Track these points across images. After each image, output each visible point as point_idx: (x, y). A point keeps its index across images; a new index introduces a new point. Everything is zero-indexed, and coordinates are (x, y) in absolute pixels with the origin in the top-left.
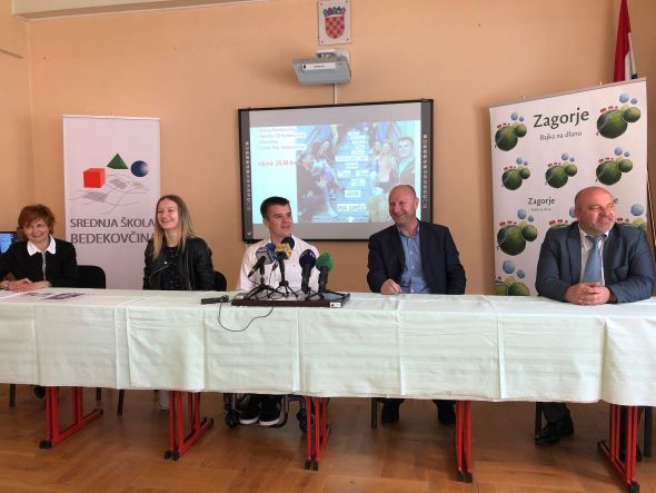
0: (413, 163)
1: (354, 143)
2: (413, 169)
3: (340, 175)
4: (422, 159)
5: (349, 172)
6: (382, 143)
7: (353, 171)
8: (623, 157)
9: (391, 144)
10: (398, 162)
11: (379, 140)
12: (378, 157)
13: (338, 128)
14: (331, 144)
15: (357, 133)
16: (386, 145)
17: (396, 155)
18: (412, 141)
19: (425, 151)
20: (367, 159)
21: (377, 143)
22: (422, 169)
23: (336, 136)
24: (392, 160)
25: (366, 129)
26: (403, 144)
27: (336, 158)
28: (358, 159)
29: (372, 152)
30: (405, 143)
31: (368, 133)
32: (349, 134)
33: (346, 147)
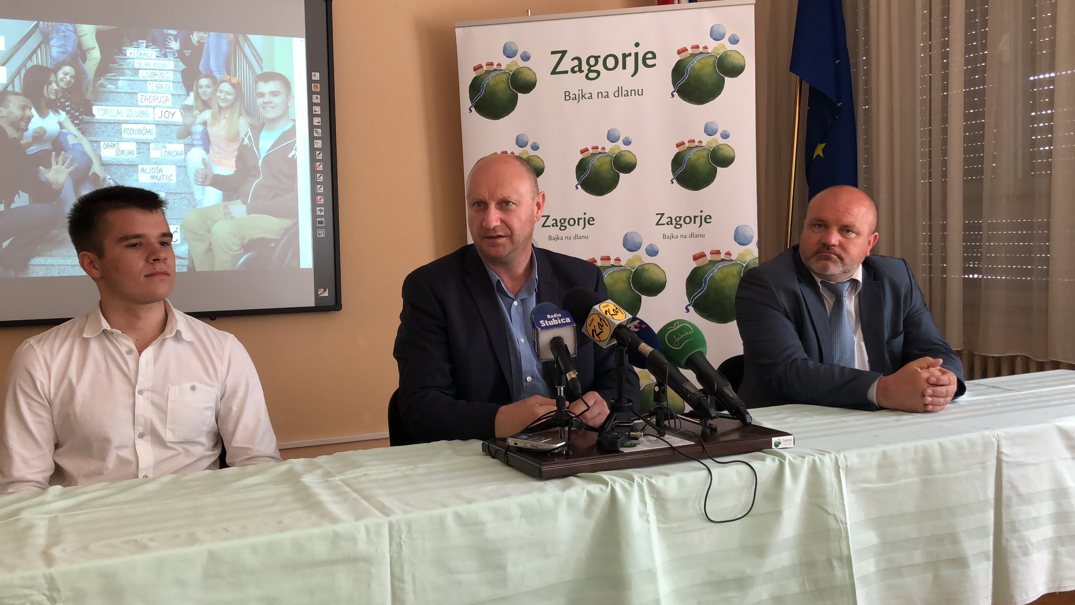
0: (291, 133)
1: (142, 74)
2: (292, 146)
3: (108, 154)
4: (312, 127)
5: (133, 146)
6: (216, 83)
7: (143, 145)
8: (718, 139)
9: (237, 87)
10: (257, 129)
11: (209, 75)
12: (207, 115)
13: (100, 36)
14: (79, 75)
15: (152, 52)
16: (226, 87)
17: (250, 112)
18: (287, 84)
19: (317, 109)
20: (178, 118)
21: (204, 82)
22: (312, 150)
23: (95, 55)
24: (243, 124)
25: (175, 45)
26: (266, 87)
27: (96, 110)
28: (156, 115)
29: (190, 100)
30: (272, 86)
31: (180, 55)
32: (130, 51)
33: (122, 84)
